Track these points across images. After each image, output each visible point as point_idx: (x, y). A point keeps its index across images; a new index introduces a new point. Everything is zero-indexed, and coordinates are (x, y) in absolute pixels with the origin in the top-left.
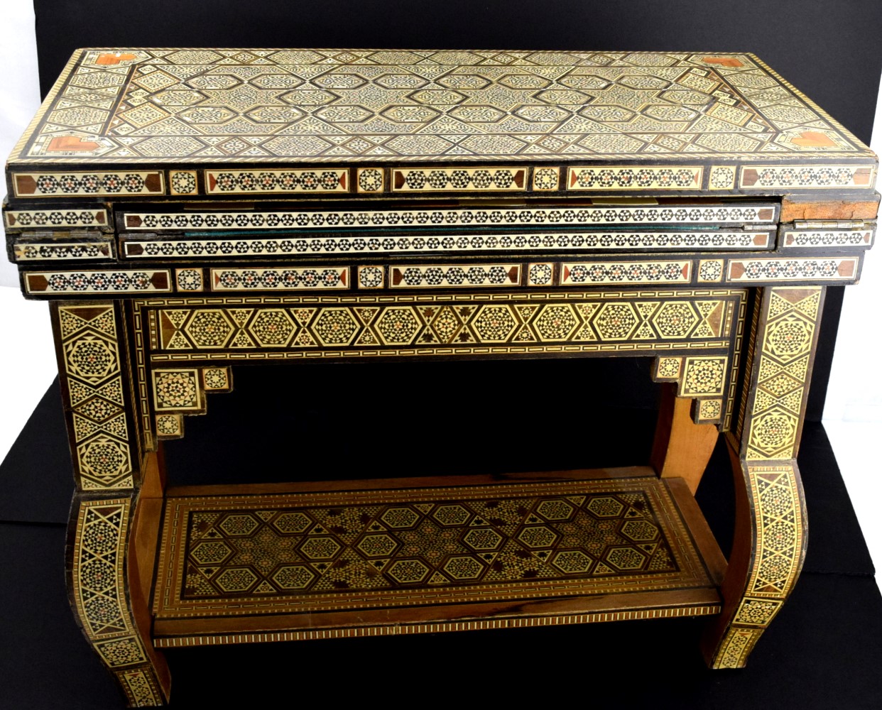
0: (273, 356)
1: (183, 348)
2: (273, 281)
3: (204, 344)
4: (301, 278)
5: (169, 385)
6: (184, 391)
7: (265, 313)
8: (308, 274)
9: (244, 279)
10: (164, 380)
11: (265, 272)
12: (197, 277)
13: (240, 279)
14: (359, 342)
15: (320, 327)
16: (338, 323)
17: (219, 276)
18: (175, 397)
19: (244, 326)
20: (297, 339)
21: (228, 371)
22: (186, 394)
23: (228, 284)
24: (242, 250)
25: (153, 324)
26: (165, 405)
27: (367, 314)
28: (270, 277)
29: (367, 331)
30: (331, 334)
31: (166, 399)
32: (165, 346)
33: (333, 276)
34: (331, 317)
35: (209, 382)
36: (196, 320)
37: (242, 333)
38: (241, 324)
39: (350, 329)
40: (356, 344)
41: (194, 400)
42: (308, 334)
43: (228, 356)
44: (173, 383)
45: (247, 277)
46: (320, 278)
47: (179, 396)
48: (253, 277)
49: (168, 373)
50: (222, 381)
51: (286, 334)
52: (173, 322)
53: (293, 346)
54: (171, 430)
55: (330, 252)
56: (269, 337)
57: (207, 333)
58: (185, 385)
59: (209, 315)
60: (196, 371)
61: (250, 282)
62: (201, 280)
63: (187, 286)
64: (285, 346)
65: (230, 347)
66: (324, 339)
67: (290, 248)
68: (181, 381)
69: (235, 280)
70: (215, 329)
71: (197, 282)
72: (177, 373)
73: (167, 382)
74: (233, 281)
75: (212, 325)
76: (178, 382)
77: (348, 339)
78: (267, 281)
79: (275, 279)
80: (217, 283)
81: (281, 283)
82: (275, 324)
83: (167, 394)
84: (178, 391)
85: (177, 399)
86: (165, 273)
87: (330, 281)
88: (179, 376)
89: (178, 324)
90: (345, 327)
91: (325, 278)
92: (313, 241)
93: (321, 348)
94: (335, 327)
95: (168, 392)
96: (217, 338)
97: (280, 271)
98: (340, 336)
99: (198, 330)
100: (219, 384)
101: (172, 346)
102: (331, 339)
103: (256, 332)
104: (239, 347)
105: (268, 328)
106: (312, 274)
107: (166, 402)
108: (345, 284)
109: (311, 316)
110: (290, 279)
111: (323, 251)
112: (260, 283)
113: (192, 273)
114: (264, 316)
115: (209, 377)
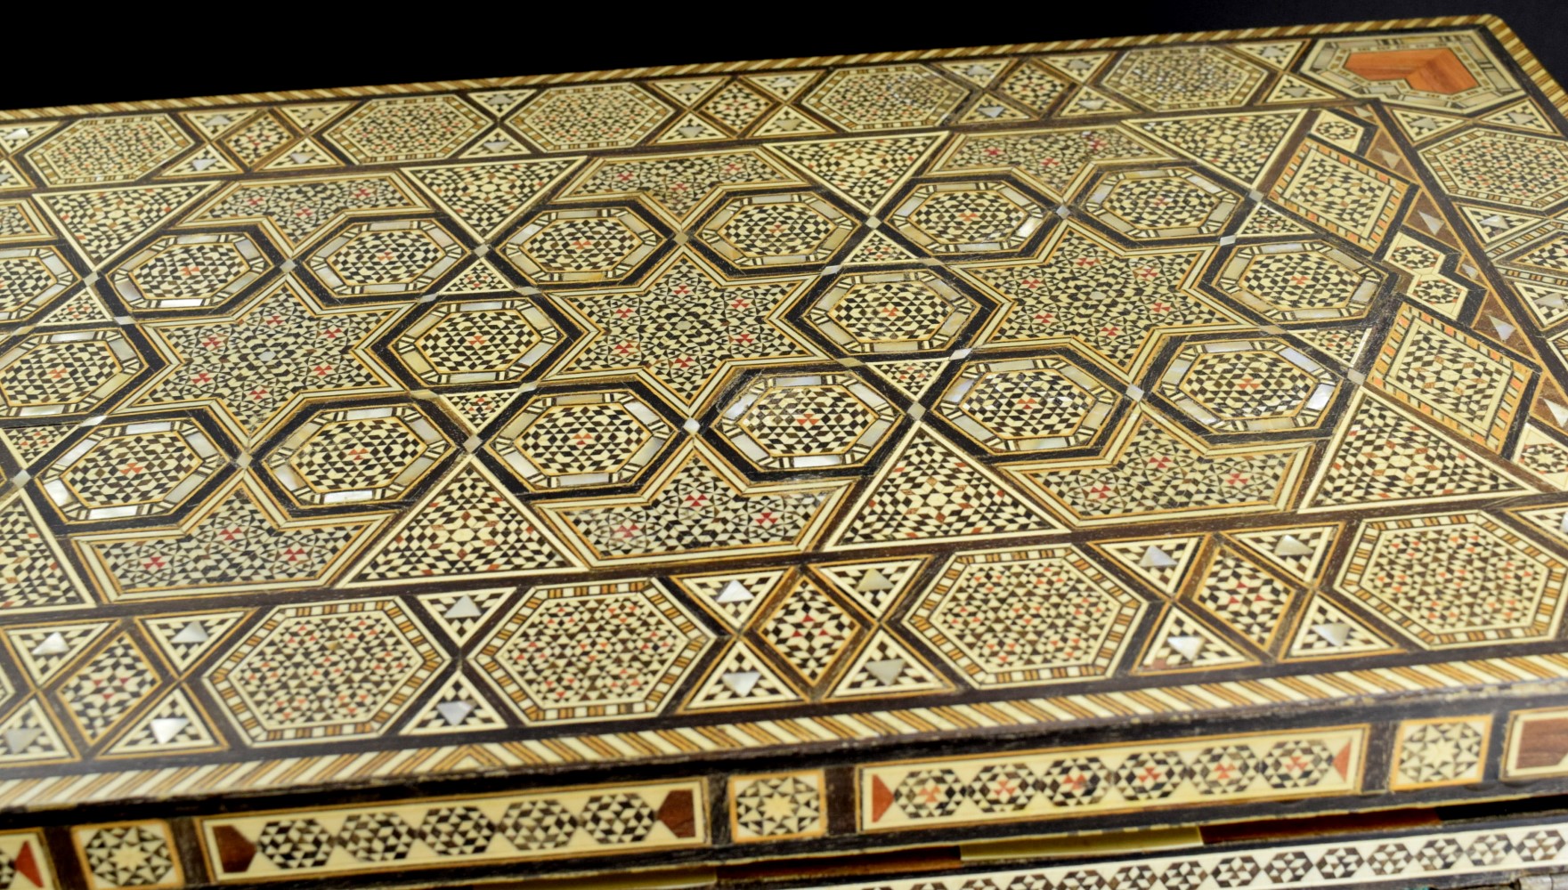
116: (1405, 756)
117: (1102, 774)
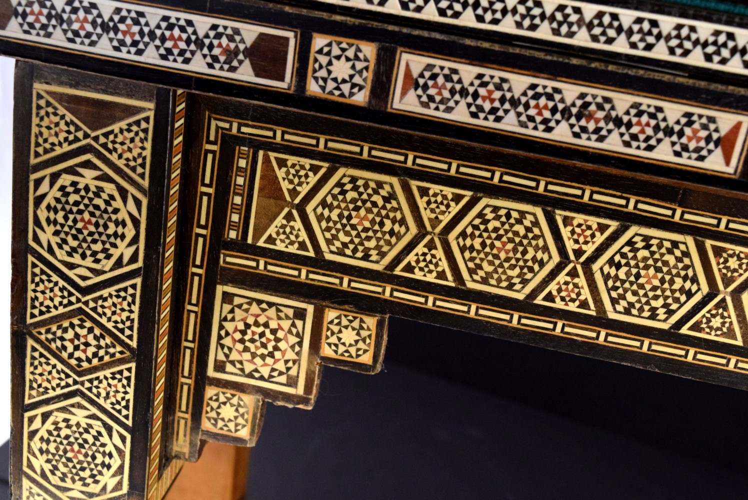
0: (489, 314)
1: (293, 249)
2: (547, 114)
3: (341, 253)
4: (618, 122)
5: (248, 326)
6: (276, 348)
7: (496, 209)
8: (640, 114)
9: (476, 95)
10: (239, 313)
11: (533, 87)
12: (359, 65)
13: (464, 92)
14: (694, 328)
15: (613, 271)
16: (658, 270)
17: (415, 74)
18: (254, 355)
19: (438, 230)
20: (553, 287)
21: (380, 325)
22: (278, 355)
23: (431, 98)
24: (488, 16)
25: (240, 181)
26: (229, 368)
27: (733, 263)
28: (543, 101)
29: (722, 304)
30: (635, 293)
31: (234, 356)
32: (257, 237)
33: (703, 134)
34: (646, 253)
35: (333, 340)
36: (336, 191)
37: (431, 246)
38: (435, 222)
39: (682, 290)
40: (684, 330)
41: (293, 372)
42: (582, 281)
43: (387, 292)
44: (257, 324)
45: (482, 91)
46: (669, 132)
47: (263, 357)
48: (497, 95)
49: (252, 301)
50: (361, 345)
51: (531, 269)
52: (285, 186)
53: (539, 301)
54: (232, 426)
55: (715, 66)
56: (490, 269)
57: (354, 227)
58: (280, 334)
59: (366, 186)
60: (310, 309)
61: (487, 106)
62: (369, 75)
63: (331, 85)
64: (521, 296)
65: (398, 271)
66: (614, 302)
67: (611, 33)
68: (273, 325)
69: (453, 92)
70: (373, 222)
71: (357, 80)
72: (270, 305)
73: (244, 320)
74: (446, 94)
75: (369, 211)
76: (266, 325)
77: (670, 313)
78: (532, 112)
79: (554, 110)
80: (404, 93)
81: (564, 125)
82: (511, 240)
83: (240, 347)
84: (264, 346)
85: (258, 361)
86: (287, 39)
87: (692, 145)
88: (272, 312)
89: (294, 193)
90: (672, 282)
91: (681, 134)
92: (679, 27)
93: (601, 321)
94: (650, 277)
95: (242, 341)
96: (372, 244)
97: (571, 91)
98: (654, 304)
99: (334, 215)
100: (353, 351)
101: (271, 240)
102: (631, 305)
103: (463, 250)
104: (418, 275)
105: (492, 246)
106: (652, 116)
107: (233, 363)
108: (728, 163)
109: (600, 239)
110: (590, 117)
111: (696, 59)
112: (512, 115)
113: (350, 53)
114: (490, 216)
115: (336, 329)
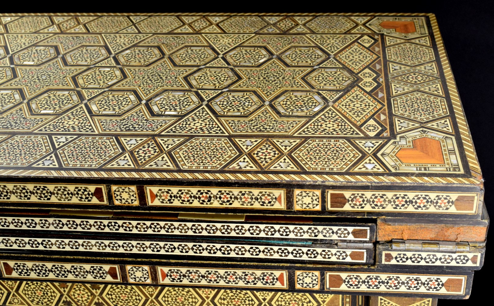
116: (297, 200)
117: (212, 196)
